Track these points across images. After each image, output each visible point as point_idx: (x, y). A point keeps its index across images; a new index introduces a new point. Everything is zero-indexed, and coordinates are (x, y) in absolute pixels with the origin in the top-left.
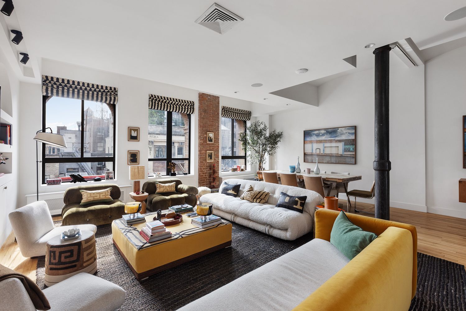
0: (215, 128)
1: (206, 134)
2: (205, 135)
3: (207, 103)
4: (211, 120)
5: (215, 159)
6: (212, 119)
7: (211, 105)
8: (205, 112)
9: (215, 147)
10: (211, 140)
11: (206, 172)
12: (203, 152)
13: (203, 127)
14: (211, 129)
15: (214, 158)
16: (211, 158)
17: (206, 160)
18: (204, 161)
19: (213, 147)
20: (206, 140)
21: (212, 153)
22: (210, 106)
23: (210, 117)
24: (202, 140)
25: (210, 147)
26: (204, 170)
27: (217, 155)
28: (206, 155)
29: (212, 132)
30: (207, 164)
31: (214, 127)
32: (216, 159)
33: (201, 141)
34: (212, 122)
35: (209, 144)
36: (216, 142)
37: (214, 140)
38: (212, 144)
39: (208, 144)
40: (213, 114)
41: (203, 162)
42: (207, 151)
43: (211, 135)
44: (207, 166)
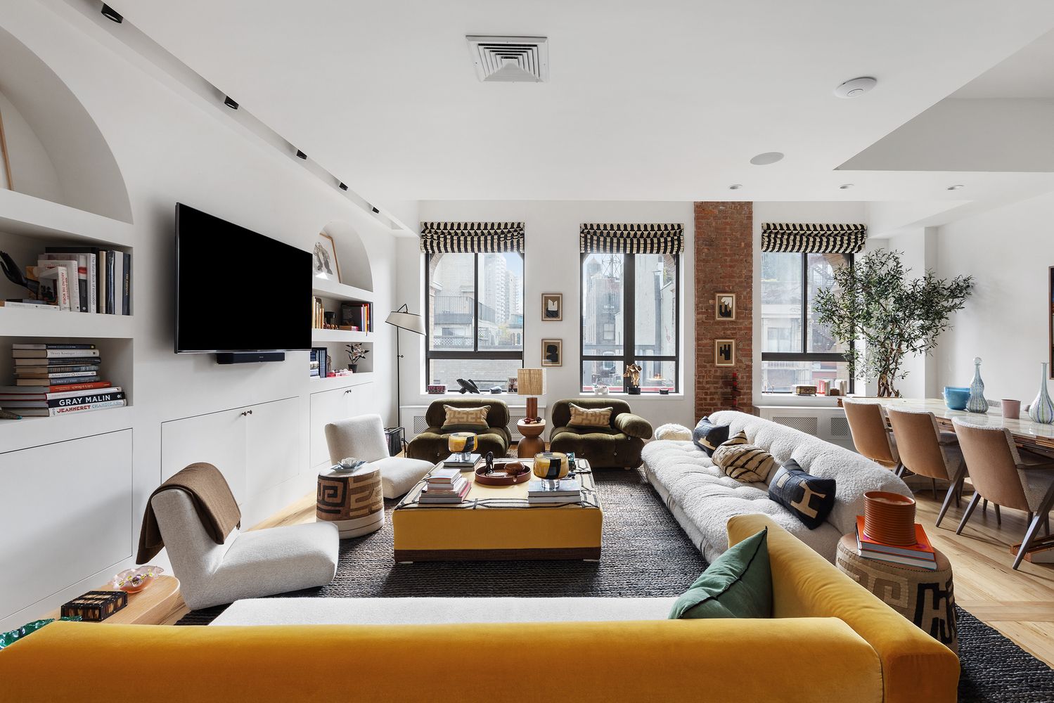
0: (742, 282)
1: (714, 299)
2: (711, 301)
3: (716, 223)
4: (728, 264)
5: (738, 361)
6: (731, 261)
7: (728, 226)
8: (711, 245)
9: (740, 329)
10: (726, 312)
11: (712, 390)
12: (705, 342)
13: (704, 282)
14: (729, 287)
15: (736, 357)
16: (728, 357)
17: (713, 361)
18: (708, 365)
19: (735, 329)
20: (714, 313)
21: (729, 346)
22: (725, 229)
23: (726, 255)
24: (702, 313)
25: (727, 329)
26: (708, 386)
27: (745, 350)
28: (714, 349)
29: (731, 292)
30: (716, 371)
31: (737, 280)
32: (743, 359)
33: (701, 316)
34: (731, 266)
35: (724, 323)
36: (743, 318)
37: (737, 313)
38: (732, 322)
39: (719, 323)
40: (732, 247)
41: (705, 367)
42: (717, 341)
43: (729, 300)
44: (715, 377)
